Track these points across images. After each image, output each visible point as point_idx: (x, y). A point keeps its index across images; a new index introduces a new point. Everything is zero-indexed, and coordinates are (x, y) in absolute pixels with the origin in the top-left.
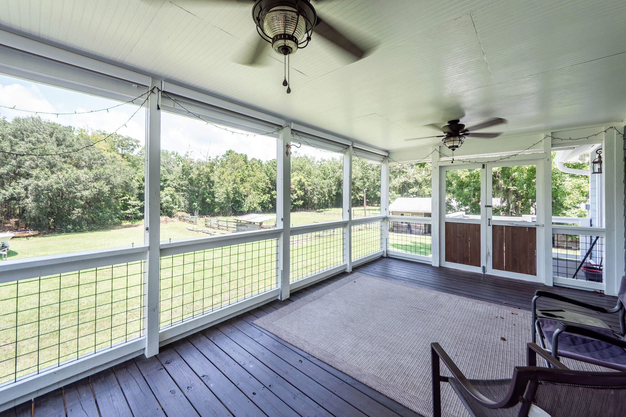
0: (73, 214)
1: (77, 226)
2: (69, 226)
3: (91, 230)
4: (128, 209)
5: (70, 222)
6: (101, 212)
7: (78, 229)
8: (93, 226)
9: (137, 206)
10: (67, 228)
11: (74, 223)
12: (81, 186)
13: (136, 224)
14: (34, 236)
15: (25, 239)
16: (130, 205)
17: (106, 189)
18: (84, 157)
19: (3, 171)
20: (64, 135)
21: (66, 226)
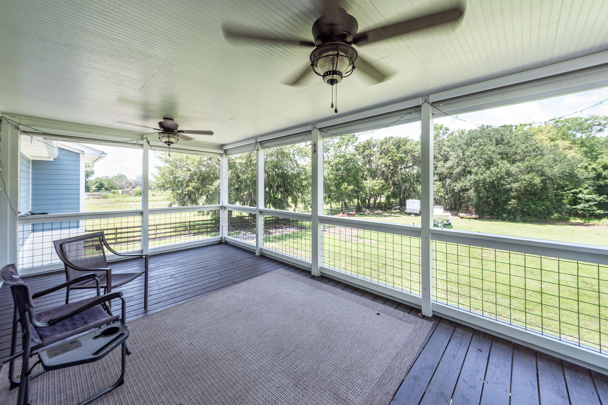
0: (509, 205)
1: (511, 216)
2: (504, 215)
3: (525, 221)
4: (580, 203)
5: (504, 210)
6: (534, 204)
7: (512, 218)
8: (527, 218)
9: (592, 201)
10: (502, 216)
11: (509, 213)
12: (511, 178)
13: (591, 222)
14: (475, 219)
15: (468, 220)
16: (580, 199)
17: (537, 180)
18: (519, 151)
19: (457, 171)
20: (502, 135)
21: (502, 214)
